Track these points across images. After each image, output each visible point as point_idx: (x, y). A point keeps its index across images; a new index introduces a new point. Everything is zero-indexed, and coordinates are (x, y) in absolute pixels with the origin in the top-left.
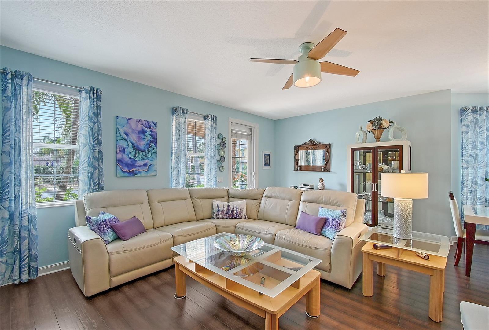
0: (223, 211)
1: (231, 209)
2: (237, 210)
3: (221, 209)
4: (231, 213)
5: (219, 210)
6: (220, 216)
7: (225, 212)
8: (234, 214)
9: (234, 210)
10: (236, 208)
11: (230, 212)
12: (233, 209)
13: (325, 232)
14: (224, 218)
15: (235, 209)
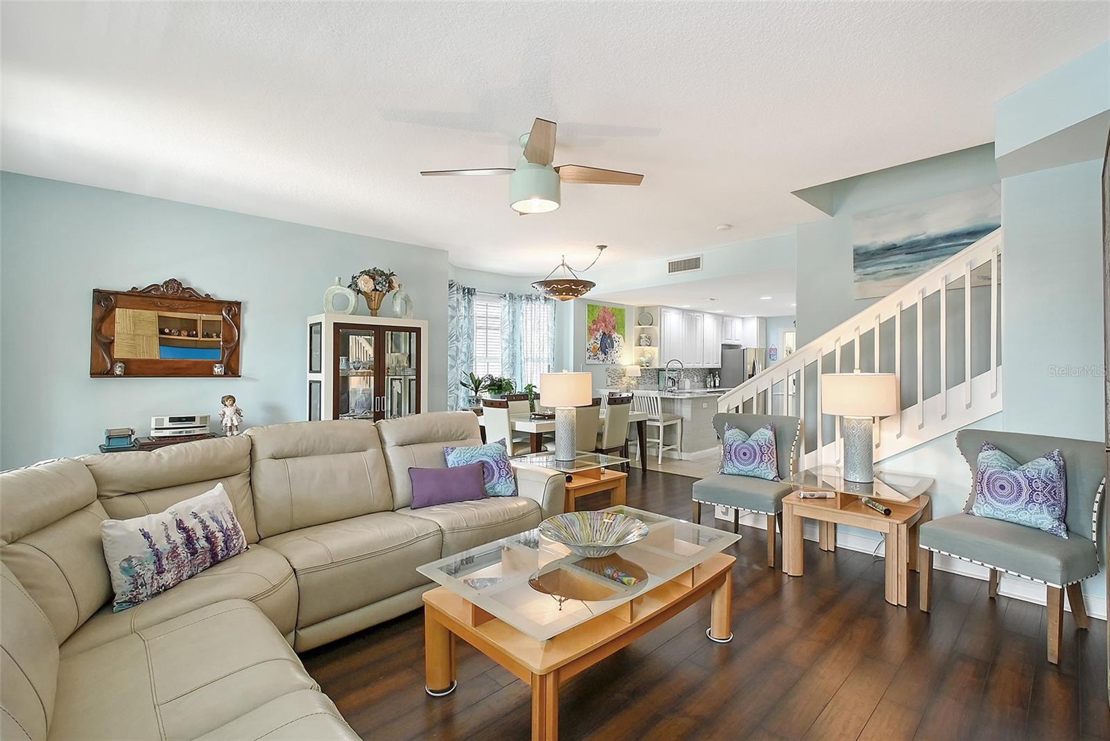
0: (174, 552)
1: (200, 533)
2: (222, 527)
3: (162, 545)
4: (206, 545)
5: (158, 555)
6: (168, 578)
7: (183, 551)
8: (216, 547)
9: (212, 533)
10: (217, 522)
11: (203, 543)
12: (205, 527)
13: (493, 488)
14: (185, 577)
15: (213, 527)
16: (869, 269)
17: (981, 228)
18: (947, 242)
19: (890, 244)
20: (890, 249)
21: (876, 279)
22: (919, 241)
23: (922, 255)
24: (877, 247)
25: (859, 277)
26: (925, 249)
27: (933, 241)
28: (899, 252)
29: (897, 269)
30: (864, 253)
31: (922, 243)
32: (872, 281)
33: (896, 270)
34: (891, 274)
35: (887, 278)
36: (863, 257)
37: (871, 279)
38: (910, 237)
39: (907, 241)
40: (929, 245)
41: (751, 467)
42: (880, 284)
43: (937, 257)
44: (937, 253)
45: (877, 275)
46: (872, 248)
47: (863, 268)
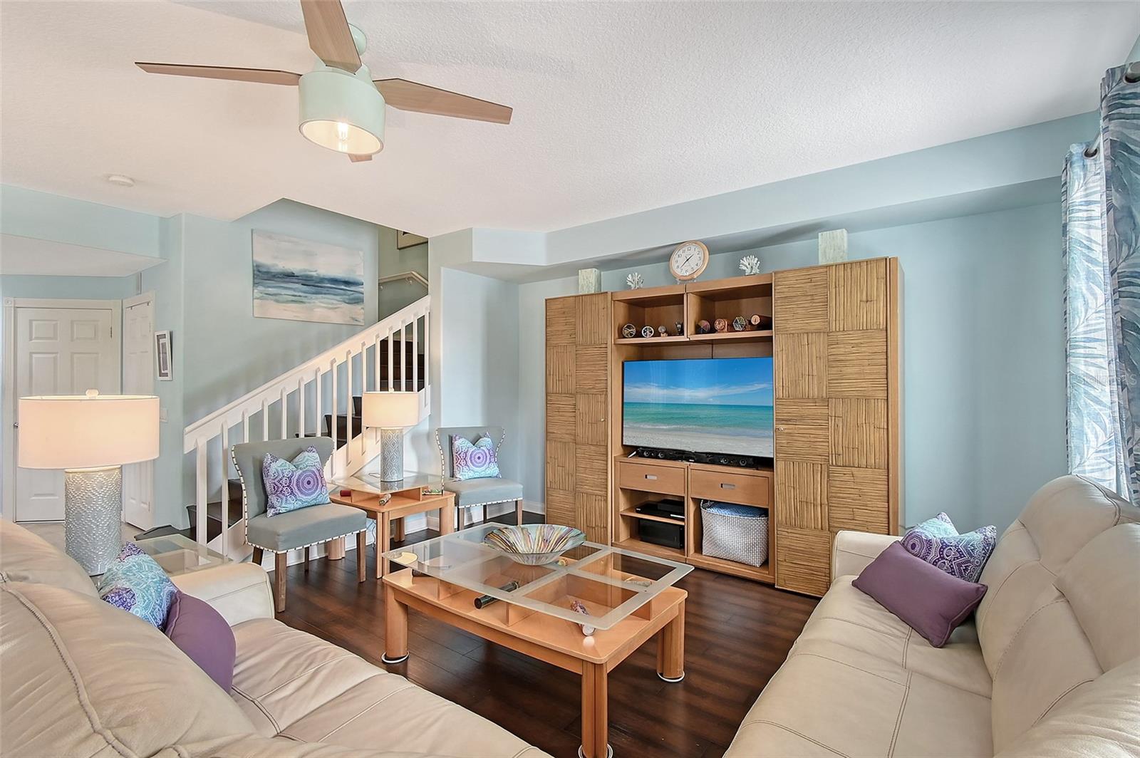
16: (270, 289)
17: (351, 280)
18: (331, 284)
19: (290, 271)
20: (289, 276)
21: (277, 301)
22: (312, 277)
23: (313, 289)
24: (278, 271)
25: (261, 295)
26: (317, 284)
27: (322, 280)
28: (296, 281)
29: (296, 296)
30: (265, 272)
31: (314, 278)
32: (272, 302)
33: (293, 297)
34: (290, 299)
35: (287, 302)
36: (263, 276)
37: (271, 300)
38: (305, 271)
39: (302, 273)
40: (318, 283)
41: (314, 495)
42: (282, 306)
43: (325, 294)
44: (324, 291)
45: (277, 298)
46: (273, 270)
47: (265, 287)
